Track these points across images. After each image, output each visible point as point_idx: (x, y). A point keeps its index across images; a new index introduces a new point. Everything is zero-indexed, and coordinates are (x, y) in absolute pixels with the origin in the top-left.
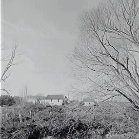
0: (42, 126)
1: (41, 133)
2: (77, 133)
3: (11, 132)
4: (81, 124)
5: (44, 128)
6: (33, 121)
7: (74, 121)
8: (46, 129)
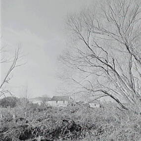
0: (34, 126)
1: (32, 133)
2: (70, 134)
3: (3, 132)
4: (74, 124)
5: (36, 128)
6: (27, 122)
7: (67, 121)
8: (38, 129)
